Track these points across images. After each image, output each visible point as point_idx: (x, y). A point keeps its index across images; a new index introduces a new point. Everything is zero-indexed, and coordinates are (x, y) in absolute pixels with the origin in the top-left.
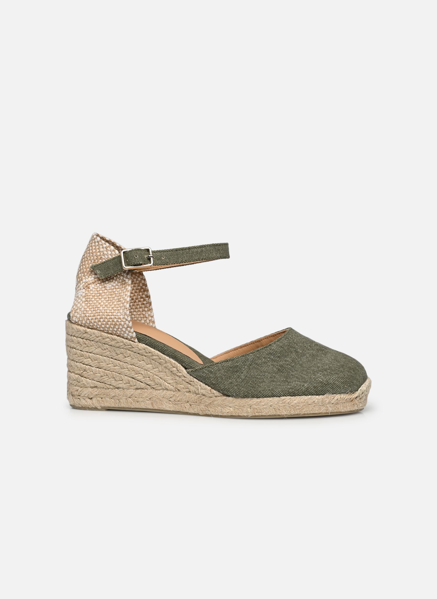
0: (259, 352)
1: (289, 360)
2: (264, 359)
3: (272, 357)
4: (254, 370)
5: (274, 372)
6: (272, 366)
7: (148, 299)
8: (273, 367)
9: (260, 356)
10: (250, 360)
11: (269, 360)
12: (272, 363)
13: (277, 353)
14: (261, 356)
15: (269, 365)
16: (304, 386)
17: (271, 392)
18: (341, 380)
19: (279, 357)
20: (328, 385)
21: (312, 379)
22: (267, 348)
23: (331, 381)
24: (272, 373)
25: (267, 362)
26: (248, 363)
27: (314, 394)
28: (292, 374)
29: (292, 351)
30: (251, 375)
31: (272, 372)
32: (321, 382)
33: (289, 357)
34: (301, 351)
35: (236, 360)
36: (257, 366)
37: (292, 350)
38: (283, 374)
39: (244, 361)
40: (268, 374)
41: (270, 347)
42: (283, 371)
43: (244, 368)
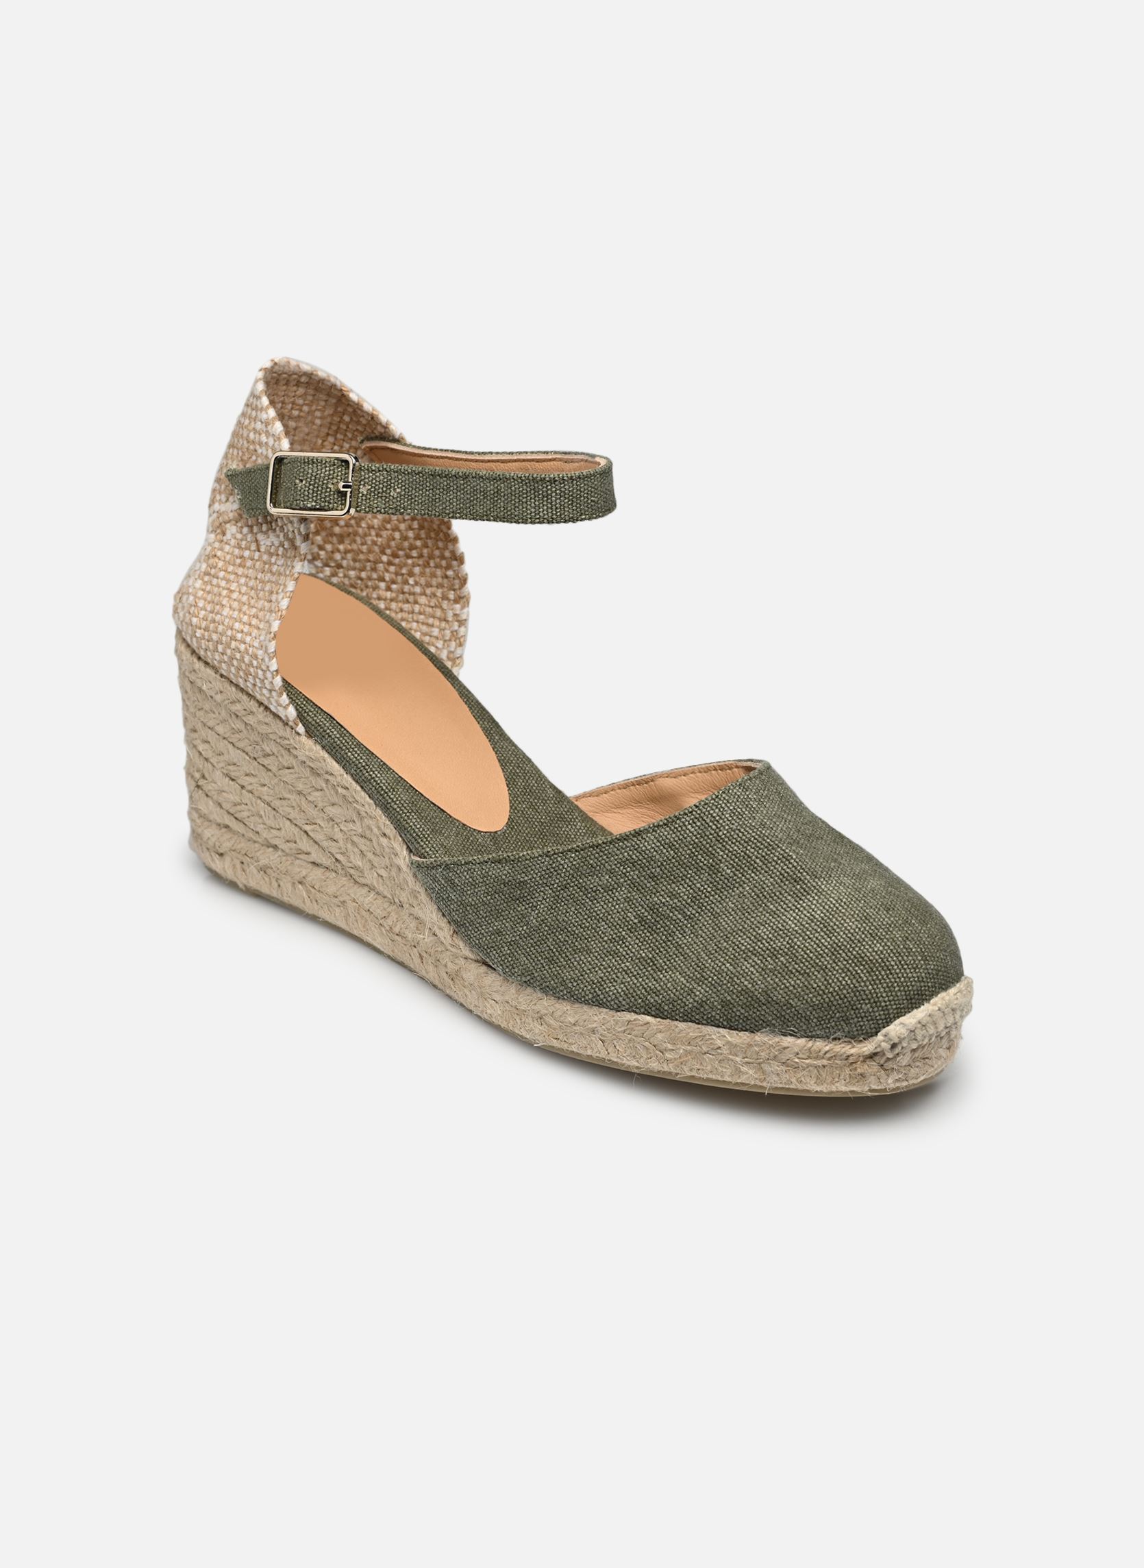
0: (598, 850)
1: (682, 894)
2: (607, 877)
3: (634, 874)
4: (570, 906)
5: (626, 924)
6: (626, 904)
7: (459, 566)
8: (628, 907)
9: (599, 863)
10: (564, 870)
11: (622, 880)
12: (629, 895)
13: (652, 863)
14: (602, 867)
15: (620, 898)
16: (693, 995)
17: (592, 991)
18: (814, 996)
19: (653, 877)
20: (769, 1005)
21: (724, 975)
22: (626, 842)
23: (779, 995)
24: (618, 927)
25: (616, 886)
26: (557, 881)
27: (720, 1024)
28: (677, 942)
29: (701, 864)
30: (558, 920)
31: (619, 922)
32: (746, 991)
33: (686, 886)
34: (729, 871)
35: (524, 863)
36: (581, 893)
37: (704, 861)
38: (651, 937)
39: (548, 872)
40: (606, 926)
41: (635, 839)
42: (654, 928)
43: (542, 894)
